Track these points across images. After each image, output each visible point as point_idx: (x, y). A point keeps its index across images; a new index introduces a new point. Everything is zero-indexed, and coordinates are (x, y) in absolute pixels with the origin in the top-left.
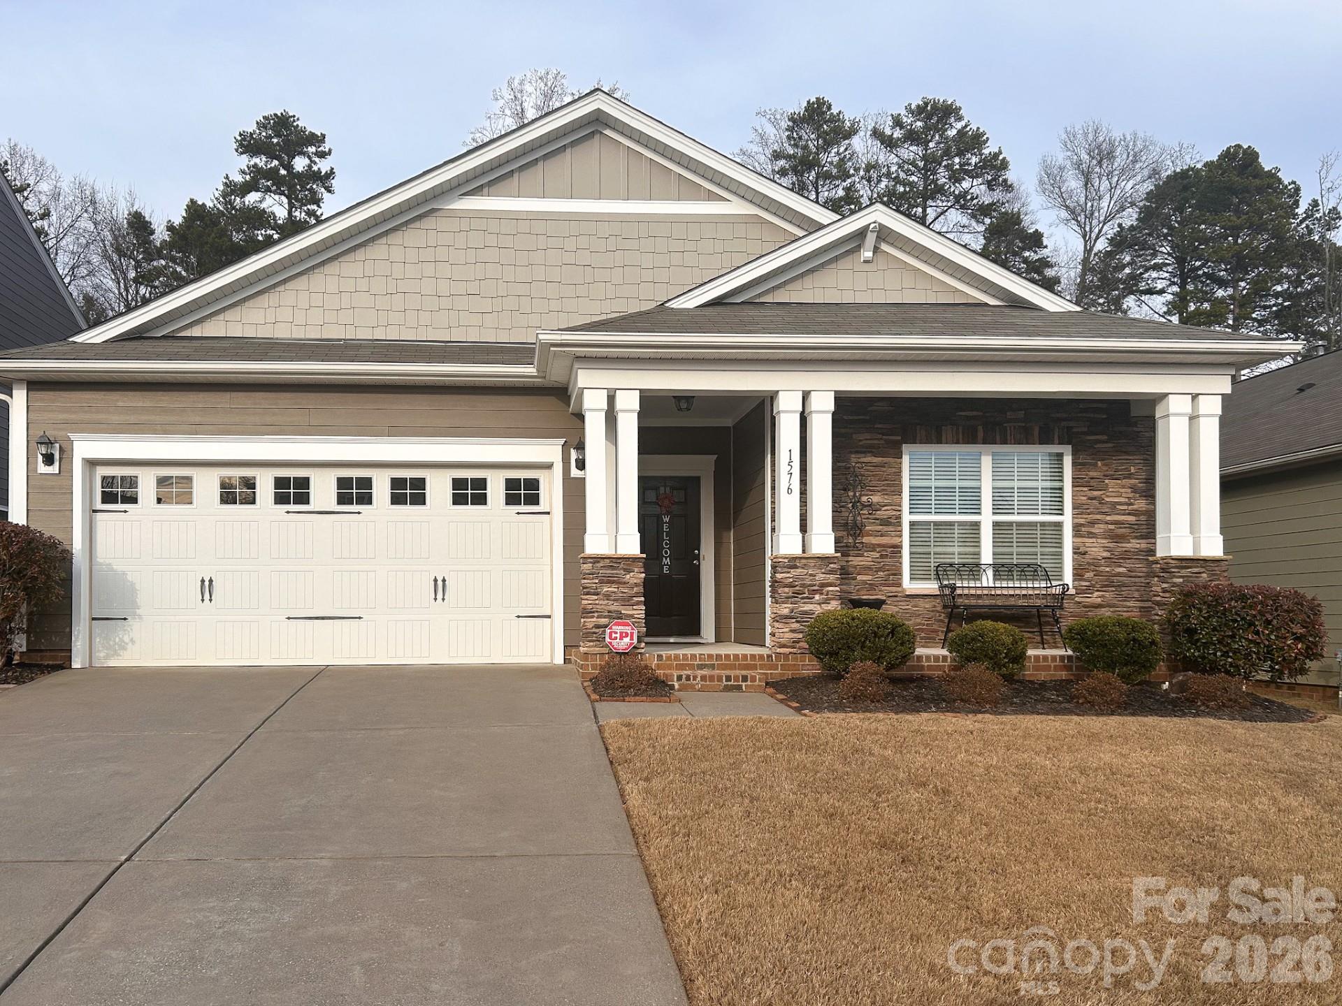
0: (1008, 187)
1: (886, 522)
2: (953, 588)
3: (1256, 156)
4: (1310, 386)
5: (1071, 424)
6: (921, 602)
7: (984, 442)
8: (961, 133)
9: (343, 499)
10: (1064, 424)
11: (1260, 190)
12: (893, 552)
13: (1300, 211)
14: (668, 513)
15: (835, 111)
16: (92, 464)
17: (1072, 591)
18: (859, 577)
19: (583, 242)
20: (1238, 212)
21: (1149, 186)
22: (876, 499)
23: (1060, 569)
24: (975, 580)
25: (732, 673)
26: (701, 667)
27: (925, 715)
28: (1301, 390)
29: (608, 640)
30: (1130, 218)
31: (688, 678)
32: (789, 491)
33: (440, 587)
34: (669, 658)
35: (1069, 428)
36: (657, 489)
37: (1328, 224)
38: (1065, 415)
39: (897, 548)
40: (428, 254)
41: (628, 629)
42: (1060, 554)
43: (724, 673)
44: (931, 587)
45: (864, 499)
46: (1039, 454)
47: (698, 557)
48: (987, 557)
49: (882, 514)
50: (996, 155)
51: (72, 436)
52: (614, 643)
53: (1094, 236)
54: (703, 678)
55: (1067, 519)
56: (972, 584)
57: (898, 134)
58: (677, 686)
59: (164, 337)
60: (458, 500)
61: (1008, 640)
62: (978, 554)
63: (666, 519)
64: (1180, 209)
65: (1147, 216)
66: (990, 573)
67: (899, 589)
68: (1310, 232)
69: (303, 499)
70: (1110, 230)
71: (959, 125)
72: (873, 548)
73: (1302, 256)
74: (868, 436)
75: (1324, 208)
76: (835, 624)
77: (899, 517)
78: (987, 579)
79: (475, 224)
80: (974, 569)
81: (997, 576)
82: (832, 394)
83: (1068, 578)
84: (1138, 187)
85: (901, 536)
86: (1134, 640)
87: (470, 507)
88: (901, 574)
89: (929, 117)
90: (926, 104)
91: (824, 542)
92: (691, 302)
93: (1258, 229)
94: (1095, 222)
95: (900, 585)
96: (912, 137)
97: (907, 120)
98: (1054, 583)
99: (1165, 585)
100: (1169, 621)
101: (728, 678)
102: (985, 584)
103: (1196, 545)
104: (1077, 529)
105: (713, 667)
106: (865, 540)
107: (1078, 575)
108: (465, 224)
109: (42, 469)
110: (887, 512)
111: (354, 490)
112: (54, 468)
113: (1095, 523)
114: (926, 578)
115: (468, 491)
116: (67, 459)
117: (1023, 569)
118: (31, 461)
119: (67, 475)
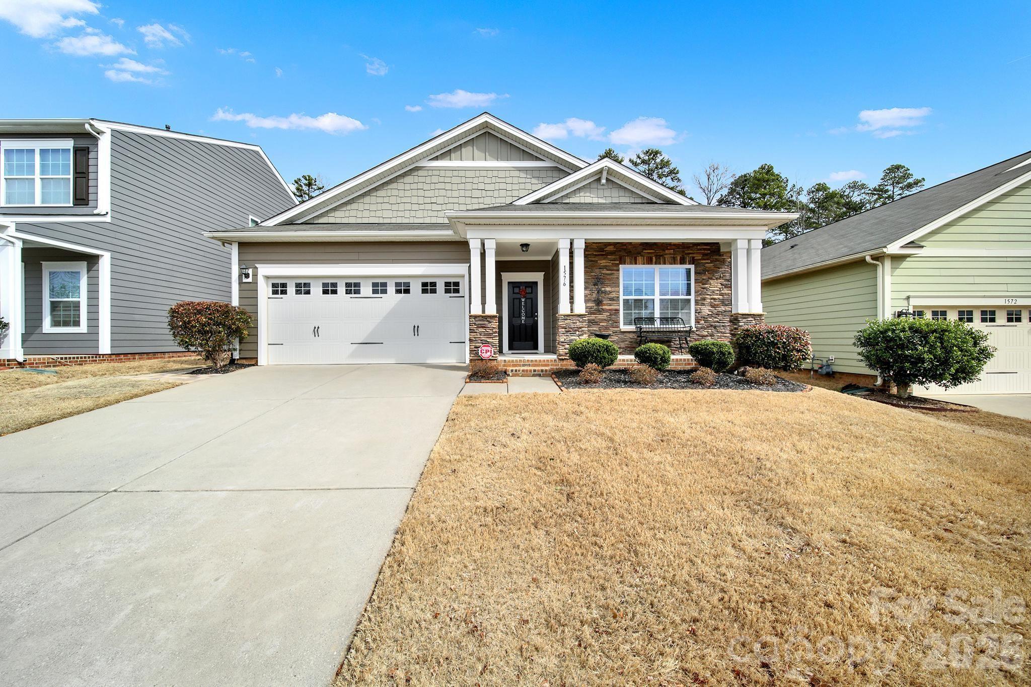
0: (679, 180)
1: (612, 299)
2: (641, 329)
3: (772, 167)
4: (796, 245)
5: (694, 255)
6: (628, 335)
7: (656, 264)
8: (662, 161)
9: (375, 292)
10: (690, 255)
11: (773, 180)
12: (615, 313)
13: (788, 189)
14: (524, 297)
15: (615, 153)
16: (267, 278)
17: (694, 329)
18: (601, 324)
19: (481, 179)
20: (765, 188)
21: (732, 180)
22: (608, 289)
23: (689, 320)
24: (652, 325)
25: (536, 368)
26: (524, 365)
27: (618, 390)
28: (792, 247)
29: (480, 353)
30: (725, 192)
31: (516, 371)
32: (564, 284)
33: (416, 329)
34: (509, 361)
35: (693, 257)
36: (519, 287)
37: (799, 193)
38: (691, 252)
39: (617, 311)
40: (414, 186)
41: (489, 349)
42: (690, 313)
43: (532, 368)
44: (632, 328)
45: (603, 289)
46: (681, 269)
47: (537, 316)
48: (657, 315)
49: (611, 296)
50: (675, 169)
51: (257, 265)
52: (483, 355)
53: (711, 198)
54: (523, 371)
55: (692, 297)
56: (650, 326)
57: (639, 161)
58: (511, 375)
59: (302, 224)
60: (424, 291)
61: (661, 352)
62: (654, 313)
63: (523, 300)
64: (743, 188)
65: (732, 192)
66: (658, 321)
67: (618, 329)
68: (792, 196)
69: (357, 292)
70: (718, 196)
71: (661, 158)
72: (607, 311)
73: (789, 205)
74: (604, 261)
75: (797, 187)
76: (581, 346)
77: (618, 297)
78: (657, 324)
79: (435, 173)
80: (651, 320)
81: (662, 322)
82: (584, 240)
83: (693, 324)
84: (728, 181)
85: (619, 306)
86: (721, 352)
87: (429, 294)
88: (619, 322)
89: (651, 154)
90: (649, 150)
91: (580, 307)
92: (523, 202)
93: (772, 195)
94: (712, 193)
95: (619, 327)
96: (644, 162)
97: (642, 156)
98: (686, 326)
99: (735, 326)
100: (737, 343)
101: (535, 371)
102: (656, 326)
103: (750, 309)
104: (697, 302)
105: (529, 365)
106: (604, 307)
107: (697, 321)
108: (430, 173)
109: (245, 280)
110: (613, 295)
111: (379, 288)
112: (250, 280)
113: (704, 299)
114: (630, 324)
115: (429, 287)
116: (255, 275)
117: (673, 320)
118: (240, 276)
119: (255, 283)
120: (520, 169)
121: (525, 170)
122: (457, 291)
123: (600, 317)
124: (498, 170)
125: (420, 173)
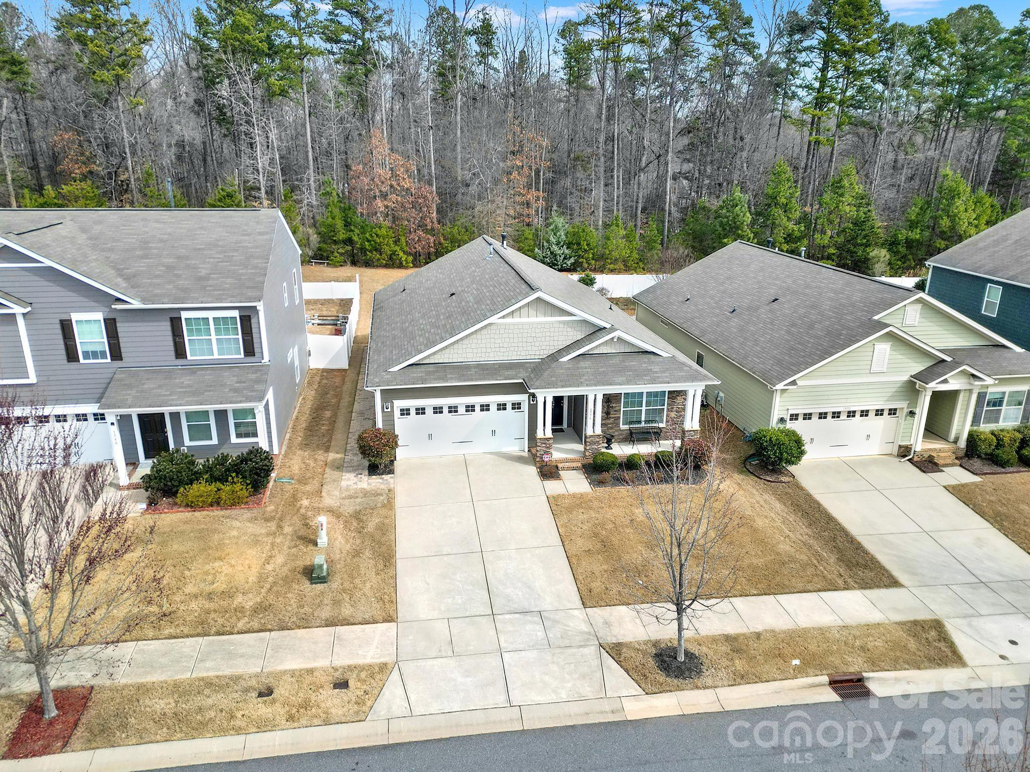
1: (616, 411)
6: (624, 431)
9: (467, 411)
12: (618, 419)
16: (399, 407)
18: (609, 425)
19: (533, 330)
22: (614, 405)
23: (662, 421)
24: (639, 425)
26: (566, 462)
27: (617, 489)
29: (543, 458)
31: (563, 466)
32: (590, 419)
33: (493, 432)
34: (558, 460)
39: (619, 417)
40: (488, 336)
41: (548, 456)
42: (663, 417)
43: (572, 464)
44: (627, 427)
45: (611, 405)
48: (643, 419)
51: (394, 401)
52: (545, 459)
54: (567, 466)
55: (665, 407)
58: (560, 469)
60: (499, 409)
62: (641, 418)
66: (644, 422)
69: (456, 412)
72: (613, 418)
77: (620, 410)
78: (643, 425)
80: (639, 422)
82: (602, 395)
85: (620, 414)
87: (502, 410)
88: (620, 424)
91: (599, 430)
92: (565, 359)
95: (619, 427)
101: (573, 466)
104: (668, 410)
105: (570, 462)
106: (611, 416)
107: (667, 422)
109: (386, 410)
110: (617, 408)
111: (470, 408)
112: (389, 410)
113: (672, 408)
114: (626, 424)
115: (502, 407)
116: (392, 407)
117: (652, 421)
118: (383, 408)
119: (392, 411)
120: (560, 322)
121: (564, 322)
122: (520, 408)
123: (608, 421)
124: (545, 323)
125: (492, 327)
